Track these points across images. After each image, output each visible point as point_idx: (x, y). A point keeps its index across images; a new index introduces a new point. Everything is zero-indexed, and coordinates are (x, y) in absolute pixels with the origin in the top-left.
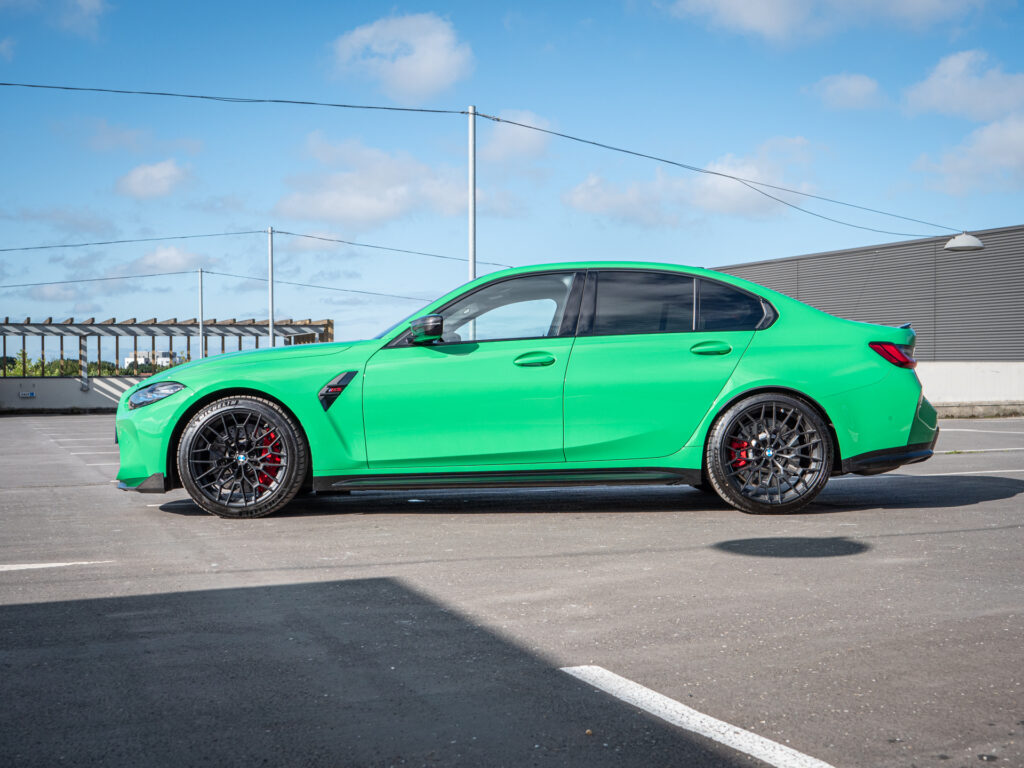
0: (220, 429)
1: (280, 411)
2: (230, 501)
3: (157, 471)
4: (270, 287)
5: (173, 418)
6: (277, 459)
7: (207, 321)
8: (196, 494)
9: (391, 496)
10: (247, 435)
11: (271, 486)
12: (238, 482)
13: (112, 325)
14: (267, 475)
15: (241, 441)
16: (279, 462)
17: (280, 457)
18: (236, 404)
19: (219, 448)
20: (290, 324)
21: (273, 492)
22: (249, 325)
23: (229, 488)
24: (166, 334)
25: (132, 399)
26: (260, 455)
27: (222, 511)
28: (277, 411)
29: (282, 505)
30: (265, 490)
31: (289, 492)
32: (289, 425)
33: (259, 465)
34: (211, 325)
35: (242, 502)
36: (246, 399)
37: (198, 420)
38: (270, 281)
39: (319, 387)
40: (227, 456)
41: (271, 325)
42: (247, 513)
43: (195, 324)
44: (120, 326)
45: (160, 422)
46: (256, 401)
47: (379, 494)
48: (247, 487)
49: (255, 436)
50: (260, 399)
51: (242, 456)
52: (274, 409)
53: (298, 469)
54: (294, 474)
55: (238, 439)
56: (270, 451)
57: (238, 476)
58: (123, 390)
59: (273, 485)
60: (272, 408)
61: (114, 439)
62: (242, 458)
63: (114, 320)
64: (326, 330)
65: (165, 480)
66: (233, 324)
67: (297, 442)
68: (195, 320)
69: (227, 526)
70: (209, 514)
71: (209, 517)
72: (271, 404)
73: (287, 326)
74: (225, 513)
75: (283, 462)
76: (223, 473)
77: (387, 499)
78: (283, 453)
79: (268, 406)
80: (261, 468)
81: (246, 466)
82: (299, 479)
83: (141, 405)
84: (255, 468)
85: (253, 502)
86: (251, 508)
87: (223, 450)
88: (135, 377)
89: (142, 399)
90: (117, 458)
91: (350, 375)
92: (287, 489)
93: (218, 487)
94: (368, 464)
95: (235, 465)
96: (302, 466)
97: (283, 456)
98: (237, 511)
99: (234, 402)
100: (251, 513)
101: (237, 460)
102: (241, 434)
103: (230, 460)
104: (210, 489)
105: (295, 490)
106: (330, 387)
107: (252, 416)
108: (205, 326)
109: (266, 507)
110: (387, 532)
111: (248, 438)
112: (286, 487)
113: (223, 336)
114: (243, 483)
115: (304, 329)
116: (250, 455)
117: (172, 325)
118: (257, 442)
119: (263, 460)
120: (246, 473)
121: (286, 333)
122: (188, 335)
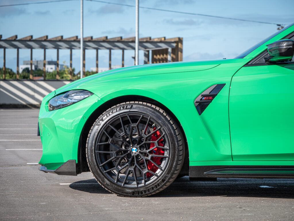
0: (118, 127)
1: (165, 114)
2: (125, 183)
3: (71, 158)
4: (137, 12)
5: (83, 118)
6: (162, 151)
7: (86, 38)
8: (100, 177)
9: (246, 182)
10: (139, 132)
11: (157, 172)
12: (132, 168)
13: (15, 40)
14: (154, 163)
15: (134, 137)
16: (163, 154)
17: (164, 150)
18: (131, 108)
19: (117, 142)
20: (150, 41)
21: (158, 177)
22: (118, 42)
23: (125, 173)
24: (55, 48)
25: (50, 102)
26: (149, 148)
27: (119, 190)
28: (162, 114)
29: (165, 187)
30: (152, 175)
31: (171, 178)
32: (171, 125)
33: (148, 156)
34: (89, 41)
35: (134, 184)
36: (138, 104)
37: (102, 120)
38: (137, 7)
39: (195, 95)
40: (123, 148)
41: (137, 41)
42: (138, 192)
43: (77, 40)
44: (21, 41)
45: (72, 121)
46: (146, 106)
47: (236, 181)
48: (138, 173)
49: (145, 133)
50: (149, 105)
51: (134, 149)
52: (160, 113)
53: (178, 160)
54: (174, 164)
55: (132, 135)
56: (156, 145)
57: (132, 164)
58: (43, 96)
59: (158, 172)
60: (158, 111)
61: (37, 132)
62: (134, 150)
63: (16, 36)
64: (177, 46)
65: (77, 165)
66: (106, 40)
67: (177, 138)
68: (77, 37)
69: (124, 203)
70: (109, 193)
71: (109, 195)
72: (158, 108)
73: (147, 42)
74: (121, 193)
75: (166, 154)
76: (120, 162)
77: (242, 185)
78: (166, 147)
79: (155, 109)
80: (149, 158)
81: (137, 156)
82: (179, 167)
83: (59, 107)
84: (144, 158)
85: (143, 185)
86: (142, 189)
87: (120, 143)
88: (31, 80)
89: (59, 103)
90: (40, 145)
91: (220, 87)
92: (170, 175)
93: (117, 173)
94: (232, 157)
95: (129, 155)
96: (181, 158)
97: (167, 150)
98: (130, 191)
99: (129, 107)
100: (142, 193)
101: (131, 151)
102: (134, 131)
103: (125, 152)
104: (111, 174)
105: (175, 176)
106: (203, 96)
107: (143, 117)
108: (84, 42)
109: (153, 188)
110: (249, 212)
111: (139, 135)
112: (168, 173)
113: (97, 49)
114: (135, 169)
115: (160, 44)
116: (140, 148)
117: (60, 41)
118: (147, 138)
119: (151, 152)
120: (137, 162)
121: (146, 47)
122: (71, 48)
